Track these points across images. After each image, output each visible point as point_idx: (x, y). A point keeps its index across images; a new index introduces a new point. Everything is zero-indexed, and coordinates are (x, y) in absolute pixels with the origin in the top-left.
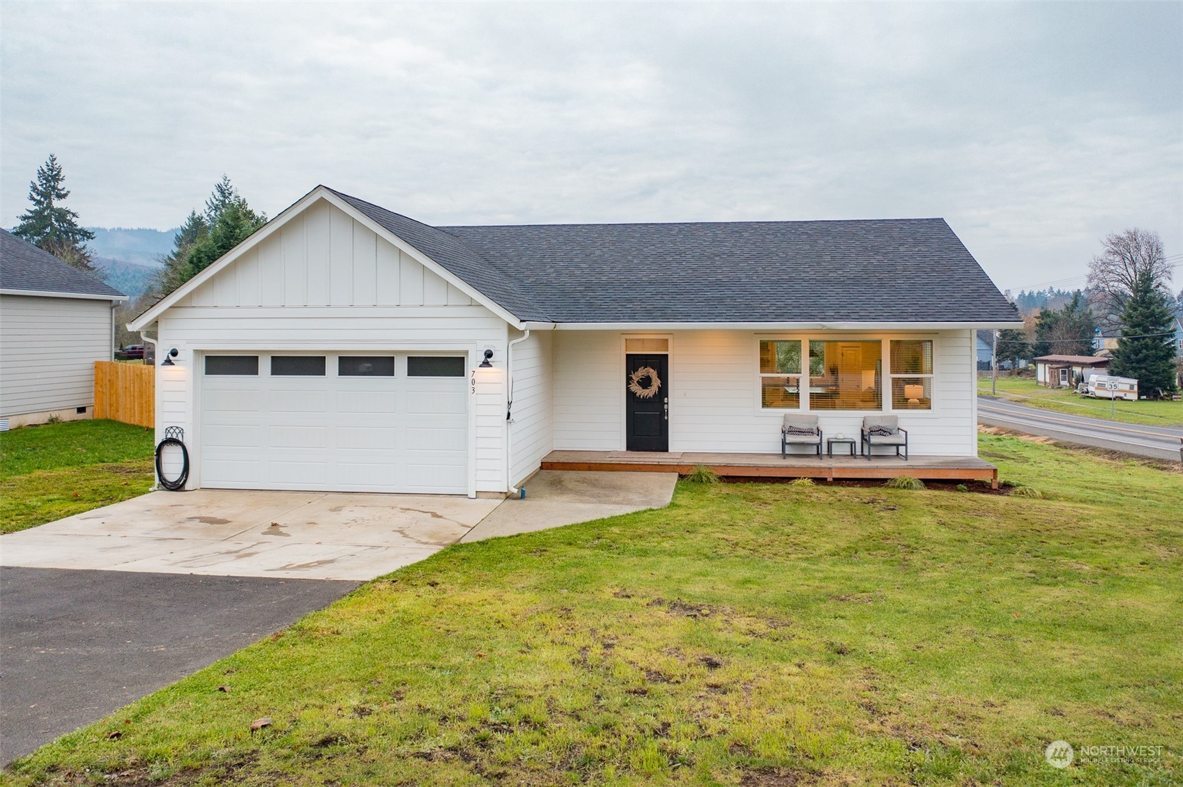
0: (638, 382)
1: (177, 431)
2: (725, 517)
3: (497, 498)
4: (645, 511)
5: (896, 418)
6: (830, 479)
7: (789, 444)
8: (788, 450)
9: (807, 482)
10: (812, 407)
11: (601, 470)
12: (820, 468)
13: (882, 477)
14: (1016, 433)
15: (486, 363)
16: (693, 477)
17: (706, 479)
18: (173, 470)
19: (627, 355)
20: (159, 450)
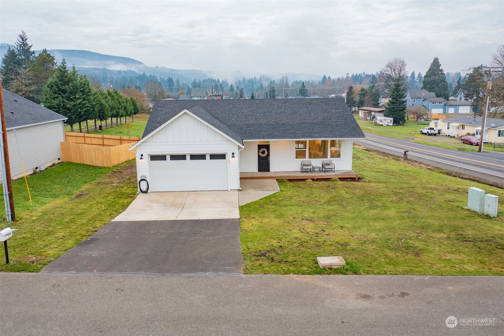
0: (261, 152)
1: (144, 177)
2: (296, 193)
3: (236, 191)
4: (276, 193)
5: (331, 161)
6: (315, 179)
7: (304, 169)
8: (303, 171)
9: (310, 180)
10: (309, 158)
11: (255, 179)
12: (313, 176)
13: (329, 178)
15: (233, 157)
16: (280, 180)
17: (284, 181)
18: (144, 188)
19: (258, 145)
20: (140, 182)
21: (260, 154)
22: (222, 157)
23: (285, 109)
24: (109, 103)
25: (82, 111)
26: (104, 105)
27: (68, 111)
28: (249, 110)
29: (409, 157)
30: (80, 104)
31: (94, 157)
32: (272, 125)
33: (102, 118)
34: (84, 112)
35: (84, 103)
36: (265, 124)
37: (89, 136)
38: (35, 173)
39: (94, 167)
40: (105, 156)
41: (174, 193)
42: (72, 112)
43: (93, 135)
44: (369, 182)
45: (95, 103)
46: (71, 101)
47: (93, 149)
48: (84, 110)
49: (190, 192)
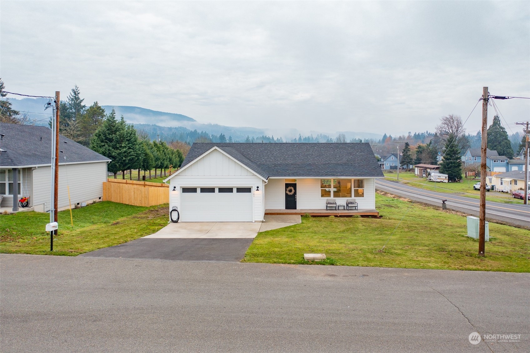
1: (176, 208)
2: (315, 225)
3: (260, 222)
4: (297, 224)
5: (355, 200)
6: (338, 216)
7: (329, 207)
8: (328, 208)
9: (333, 216)
10: (334, 197)
11: (281, 214)
12: (336, 213)
13: (351, 215)
14: (400, 197)
15: (258, 190)
16: (304, 216)
17: (308, 216)
18: (175, 218)
19: (286, 184)
20: (171, 212)
21: (288, 192)
22: (248, 190)
23: (313, 152)
24: (154, 153)
25: (126, 159)
26: (149, 155)
28: (279, 152)
29: (447, 207)
30: (125, 152)
31: (133, 197)
32: (298, 165)
33: (146, 167)
34: (129, 160)
35: (129, 151)
36: (292, 164)
37: (131, 183)
38: (76, 208)
39: (132, 206)
40: (143, 196)
41: (203, 223)
42: (116, 160)
43: (135, 182)
44: (389, 219)
45: (140, 152)
46: (117, 150)
47: (133, 189)
48: (129, 158)
49: (217, 223)
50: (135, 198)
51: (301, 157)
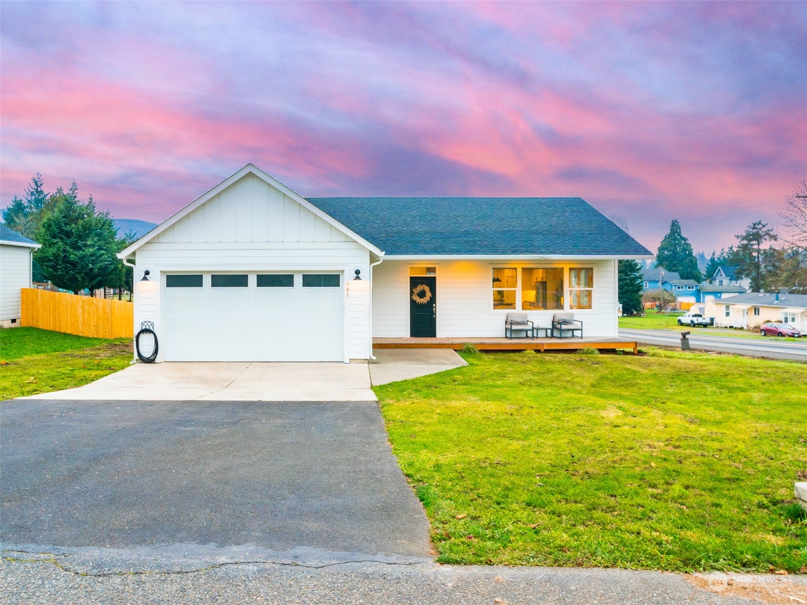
0: (417, 294)
1: (150, 324)
3: (363, 363)
4: (461, 368)
5: (573, 314)
6: (542, 350)
7: (513, 330)
8: (509, 334)
9: (532, 352)
10: (523, 308)
11: (404, 347)
12: (533, 344)
13: (573, 348)
15: (358, 278)
17: (471, 351)
18: (147, 352)
19: (411, 277)
20: (138, 336)
21: (416, 298)
22: (331, 280)
23: (465, 211)
25: (94, 267)
27: (72, 267)
30: (92, 255)
31: (81, 319)
32: (440, 233)
34: (99, 269)
35: (99, 254)
36: (426, 232)
39: (77, 337)
40: (101, 317)
41: (218, 363)
46: (78, 251)
47: (81, 302)
48: (98, 265)
49: (253, 363)
50: (84, 321)
51: (442, 220)
